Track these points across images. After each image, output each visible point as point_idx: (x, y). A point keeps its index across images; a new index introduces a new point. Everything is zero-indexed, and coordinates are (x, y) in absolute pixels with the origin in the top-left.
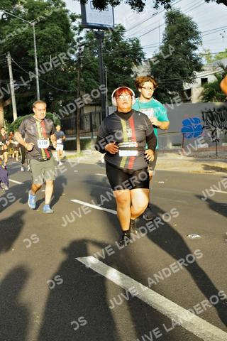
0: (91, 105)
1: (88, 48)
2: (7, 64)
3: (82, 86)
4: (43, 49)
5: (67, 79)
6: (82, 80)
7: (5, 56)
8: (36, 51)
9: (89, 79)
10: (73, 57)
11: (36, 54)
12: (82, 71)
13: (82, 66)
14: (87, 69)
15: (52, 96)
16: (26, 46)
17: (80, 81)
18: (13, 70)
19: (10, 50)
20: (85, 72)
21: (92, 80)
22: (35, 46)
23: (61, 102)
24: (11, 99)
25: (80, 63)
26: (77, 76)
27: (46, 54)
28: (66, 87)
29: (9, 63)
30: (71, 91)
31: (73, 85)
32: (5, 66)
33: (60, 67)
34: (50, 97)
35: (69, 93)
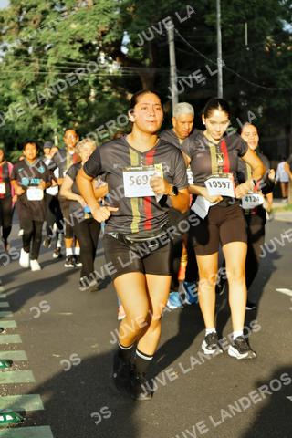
2: (166, 39)
4: (232, 13)
5: (273, 67)
8: (219, 15)
11: (219, 21)
15: (244, 98)
16: (202, 7)
18: (176, 51)
22: (219, 7)
23: (260, 110)
27: (237, 21)
28: (271, 82)
29: (171, 37)
30: (280, 89)
31: (285, 77)
32: (164, 44)
33: (262, 46)
34: (240, 100)
35: (276, 92)
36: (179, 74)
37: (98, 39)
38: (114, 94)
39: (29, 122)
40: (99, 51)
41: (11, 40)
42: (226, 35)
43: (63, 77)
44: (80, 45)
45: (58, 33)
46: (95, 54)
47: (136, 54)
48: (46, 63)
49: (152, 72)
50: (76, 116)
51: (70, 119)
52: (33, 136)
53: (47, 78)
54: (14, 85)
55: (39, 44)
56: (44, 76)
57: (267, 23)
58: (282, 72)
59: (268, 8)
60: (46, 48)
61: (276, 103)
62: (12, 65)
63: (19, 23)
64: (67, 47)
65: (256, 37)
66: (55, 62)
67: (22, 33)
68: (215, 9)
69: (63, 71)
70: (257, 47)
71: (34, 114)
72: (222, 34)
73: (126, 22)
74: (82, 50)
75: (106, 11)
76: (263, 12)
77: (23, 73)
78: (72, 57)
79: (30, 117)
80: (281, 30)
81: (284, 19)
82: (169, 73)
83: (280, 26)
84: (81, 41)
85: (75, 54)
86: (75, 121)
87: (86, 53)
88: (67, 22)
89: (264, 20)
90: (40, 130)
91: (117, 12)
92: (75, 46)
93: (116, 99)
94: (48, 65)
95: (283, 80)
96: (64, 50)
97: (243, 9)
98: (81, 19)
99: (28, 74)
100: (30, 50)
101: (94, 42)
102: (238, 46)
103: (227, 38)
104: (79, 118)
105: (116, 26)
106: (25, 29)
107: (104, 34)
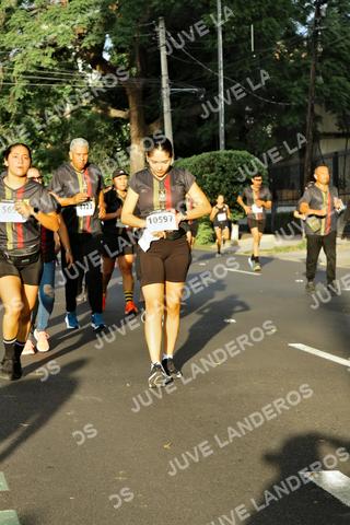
0: (337, 136)
1: (335, 10)
2: (156, 43)
3: (319, 92)
5: (284, 78)
6: (320, 79)
7: (153, 26)
8: (219, 15)
9: (334, 78)
10: (302, 30)
12: (320, 60)
13: (320, 50)
14: (332, 55)
15: (251, 114)
16: (200, 6)
17: (315, 84)
18: (168, 58)
19: (165, 13)
20: (327, 62)
21: (342, 79)
22: (220, 5)
23: (269, 129)
24: (163, 121)
25: (316, 43)
26: (308, 70)
27: (241, 22)
29: (162, 41)
30: (294, 104)
31: (299, 90)
32: (154, 49)
33: (271, 52)
34: (246, 117)
35: (288, 108)
36: (172, 86)
37: (75, 44)
38: (93, 109)
40: (76, 57)
42: (228, 39)
43: (32, 89)
44: (53, 50)
45: (25, 35)
46: (71, 60)
47: (121, 61)
48: (12, 71)
49: (140, 83)
50: (49, 136)
51: (41, 140)
53: (12, 90)
56: (10, 87)
57: (277, 25)
58: (295, 83)
59: (278, 8)
61: (287, 120)
64: (37, 52)
65: (264, 42)
66: (22, 70)
68: (215, 8)
69: (32, 81)
70: (265, 54)
72: (223, 38)
73: (108, 23)
74: (54, 55)
75: (83, 10)
76: (271, 12)
78: (42, 65)
80: (294, 34)
81: (296, 20)
82: (160, 84)
83: (292, 28)
84: (54, 45)
85: (47, 61)
86: (46, 142)
87: (60, 60)
88: (36, 23)
89: (274, 20)
91: (97, 11)
92: (46, 51)
93: (96, 115)
94: (14, 74)
95: (296, 94)
96: (34, 56)
97: (249, 7)
98: (54, 19)
101: (70, 47)
102: (242, 52)
103: (230, 43)
104: (52, 138)
105: (95, 28)
107: (81, 37)
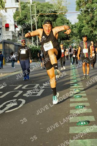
39: (89, 33)
41: (83, 8)
52: (90, 37)
54: (84, 21)
55: (92, 8)
60: (94, 9)
62: (84, 15)
63: (85, 2)
67: (87, 5)
71: (90, 30)
77: (87, 17)
79: (89, 31)
90: (93, 35)
99: (88, 18)
100: (89, 10)
106: (87, 4)
